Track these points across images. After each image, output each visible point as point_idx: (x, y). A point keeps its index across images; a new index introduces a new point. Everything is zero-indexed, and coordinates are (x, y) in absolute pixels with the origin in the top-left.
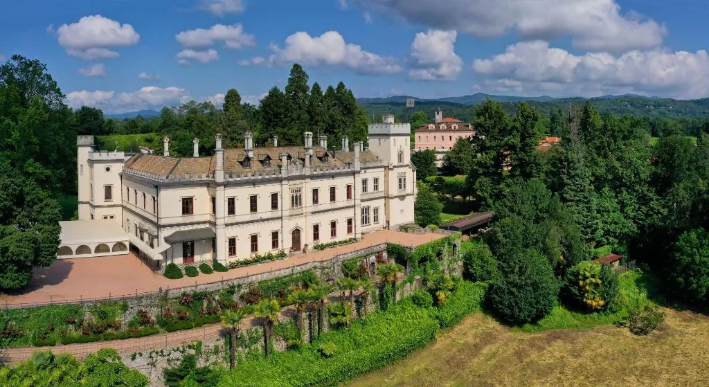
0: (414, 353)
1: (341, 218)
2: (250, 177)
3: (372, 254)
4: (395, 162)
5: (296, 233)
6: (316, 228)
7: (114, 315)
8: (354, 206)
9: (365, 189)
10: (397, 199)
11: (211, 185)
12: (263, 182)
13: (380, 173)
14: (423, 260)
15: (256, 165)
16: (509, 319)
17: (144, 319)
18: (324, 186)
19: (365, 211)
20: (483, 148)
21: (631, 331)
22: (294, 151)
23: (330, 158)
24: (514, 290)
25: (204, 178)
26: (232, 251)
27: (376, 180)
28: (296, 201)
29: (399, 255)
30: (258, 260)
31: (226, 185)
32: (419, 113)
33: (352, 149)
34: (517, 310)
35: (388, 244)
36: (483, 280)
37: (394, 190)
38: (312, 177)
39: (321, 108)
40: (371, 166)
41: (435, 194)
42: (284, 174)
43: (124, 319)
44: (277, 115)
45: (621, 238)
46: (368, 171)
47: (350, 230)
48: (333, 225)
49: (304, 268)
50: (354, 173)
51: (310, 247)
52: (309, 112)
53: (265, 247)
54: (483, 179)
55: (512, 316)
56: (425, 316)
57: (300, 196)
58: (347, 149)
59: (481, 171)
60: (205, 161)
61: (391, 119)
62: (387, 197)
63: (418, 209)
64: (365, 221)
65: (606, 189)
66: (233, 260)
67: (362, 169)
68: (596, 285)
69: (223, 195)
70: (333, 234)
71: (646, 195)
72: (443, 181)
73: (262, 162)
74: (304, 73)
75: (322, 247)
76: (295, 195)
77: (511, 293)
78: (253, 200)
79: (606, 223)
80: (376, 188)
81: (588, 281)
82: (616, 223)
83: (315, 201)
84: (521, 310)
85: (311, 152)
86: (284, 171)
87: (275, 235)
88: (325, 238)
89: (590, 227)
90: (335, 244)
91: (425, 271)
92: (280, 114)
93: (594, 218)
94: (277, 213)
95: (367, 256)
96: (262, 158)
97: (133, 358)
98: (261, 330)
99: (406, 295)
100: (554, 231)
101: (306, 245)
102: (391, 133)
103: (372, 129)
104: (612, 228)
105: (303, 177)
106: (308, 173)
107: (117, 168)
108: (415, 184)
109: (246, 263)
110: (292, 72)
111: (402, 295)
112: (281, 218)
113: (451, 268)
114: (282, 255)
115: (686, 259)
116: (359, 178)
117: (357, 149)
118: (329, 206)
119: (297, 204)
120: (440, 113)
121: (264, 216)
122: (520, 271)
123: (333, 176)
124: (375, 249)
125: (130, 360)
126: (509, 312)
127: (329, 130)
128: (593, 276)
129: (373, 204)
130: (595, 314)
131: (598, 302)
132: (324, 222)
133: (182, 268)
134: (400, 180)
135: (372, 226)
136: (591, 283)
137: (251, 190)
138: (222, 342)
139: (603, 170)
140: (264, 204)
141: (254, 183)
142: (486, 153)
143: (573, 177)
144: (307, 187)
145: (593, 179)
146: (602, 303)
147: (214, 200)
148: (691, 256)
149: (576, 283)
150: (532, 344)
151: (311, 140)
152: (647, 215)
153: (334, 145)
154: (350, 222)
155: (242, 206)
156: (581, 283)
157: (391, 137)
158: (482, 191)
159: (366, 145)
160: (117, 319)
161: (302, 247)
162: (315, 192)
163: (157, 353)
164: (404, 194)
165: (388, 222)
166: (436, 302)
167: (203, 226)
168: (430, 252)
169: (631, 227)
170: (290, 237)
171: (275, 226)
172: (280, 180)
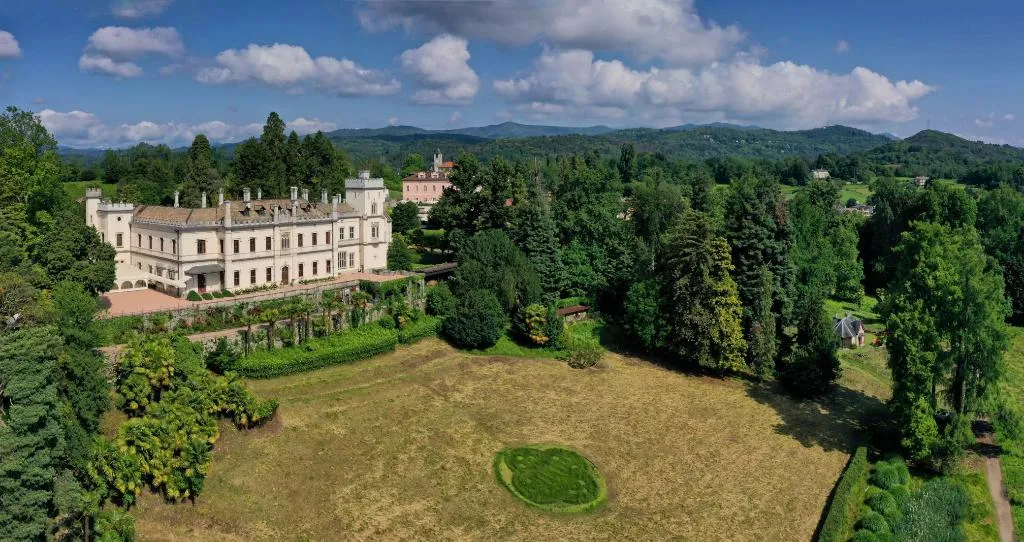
0: (376, 357)
1: (322, 259)
2: (250, 224)
3: (347, 287)
4: (368, 212)
5: (285, 270)
6: (301, 267)
8: (332, 250)
9: (342, 237)
10: (370, 246)
11: (220, 229)
12: (260, 227)
13: (355, 223)
14: (389, 294)
15: (253, 214)
16: (459, 344)
17: (183, 324)
18: (307, 232)
19: (342, 255)
20: (458, 201)
21: (570, 364)
22: (283, 203)
23: (312, 209)
24: (464, 320)
25: (214, 224)
26: (237, 282)
27: (352, 229)
28: (285, 243)
29: (368, 288)
30: (256, 290)
31: (233, 229)
32: (414, 156)
33: (330, 201)
34: (464, 334)
35: (361, 281)
36: (443, 314)
37: (368, 238)
38: (298, 224)
39: (299, 159)
40: (347, 216)
41: (413, 246)
42: (276, 222)
44: (254, 166)
45: (591, 291)
46: (345, 220)
47: (328, 270)
48: (315, 264)
49: (293, 294)
50: (332, 222)
51: (296, 282)
52: (285, 161)
53: (261, 280)
54: (457, 231)
55: (460, 340)
56: (389, 334)
57: (289, 240)
58: (326, 202)
59: (454, 223)
60: (212, 211)
61: (366, 174)
62: (361, 244)
63: (390, 256)
64: (342, 264)
65: (575, 242)
66: (238, 288)
67: (339, 218)
68: (541, 323)
69: (230, 238)
70: (315, 272)
71: (616, 249)
72: (422, 233)
73: (257, 211)
74: (281, 121)
75: (306, 282)
76: (284, 239)
77: (462, 322)
78: (253, 242)
79: (574, 274)
80: (352, 235)
81: (533, 319)
82: (585, 275)
83: (300, 244)
84: (467, 335)
85: (296, 203)
86: (275, 220)
87: (269, 271)
88: (308, 274)
89: (553, 276)
90: (316, 280)
91: (390, 303)
92: (258, 165)
93: (559, 269)
94: (270, 253)
95: (342, 288)
96: (258, 208)
98: (265, 332)
99: (374, 319)
100: (510, 276)
101: (293, 280)
102: (366, 187)
103: (349, 183)
104: (578, 279)
105: (291, 224)
106: (295, 222)
107: (127, 218)
108: (390, 234)
109: (247, 292)
110: (268, 120)
111: (370, 319)
112: (273, 257)
113: (414, 301)
114: (274, 287)
115: (632, 307)
116: (337, 226)
117: (335, 201)
118: (311, 249)
119: (286, 246)
120: (440, 156)
121: (262, 255)
122: (470, 305)
123: (315, 224)
124: (350, 284)
126: (458, 337)
127: (307, 182)
128: (538, 315)
129: (349, 250)
130: (541, 350)
131: (540, 338)
132: (308, 261)
133: (200, 295)
134: (373, 229)
135: (348, 269)
136: (536, 321)
137: (251, 234)
138: (239, 338)
139: (572, 222)
140: (261, 245)
141: (253, 228)
142: (460, 206)
143: (536, 228)
144: (295, 232)
145: (557, 231)
146: (545, 339)
147: (222, 242)
148: (636, 305)
149: (523, 321)
150: (475, 362)
151: (296, 193)
152: (618, 269)
153: (315, 197)
154: (328, 262)
155: (245, 247)
156: (527, 321)
157: (366, 191)
158: (456, 242)
159: (343, 196)
161: (290, 281)
162: (300, 236)
164: (376, 241)
165: (362, 266)
166: (398, 325)
167: (213, 263)
168: (396, 288)
169: (600, 280)
170: (281, 272)
171: (269, 263)
172: (273, 226)
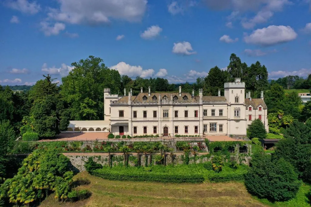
2: (144, 104)
4: (231, 101)
5: (166, 128)
6: (176, 128)
7: (78, 145)
8: (199, 121)
10: (234, 121)
12: (150, 106)
13: (224, 107)
15: (149, 99)
17: (89, 148)
18: (181, 110)
26: (135, 132)
27: (221, 111)
28: (166, 115)
30: (146, 136)
31: (132, 106)
37: (232, 117)
40: (217, 103)
42: (159, 103)
43: (82, 147)
46: (214, 105)
47: (196, 131)
48: (186, 127)
50: (199, 105)
51: (172, 135)
53: (150, 132)
57: (168, 113)
62: (227, 119)
64: (213, 129)
67: (210, 104)
70: (187, 131)
76: (165, 112)
78: (145, 113)
80: (221, 114)
83: (176, 116)
87: (155, 128)
90: (187, 136)
94: (156, 119)
97: (77, 157)
102: (230, 87)
103: (225, 85)
105: (169, 105)
106: (172, 104)
108: (266, 117)
112: (158, 121)
114: (157, 136)
116: (202, 108)
118: (184, 119)
119: (166, 116)
123: (186, 106)
125: (75, 158)
129: (219, 122)
132: (181, 125)
133: (116, 136)
134: (235, 111)
135: (218, 133)
137: (144, 109)
140: (150, 114)
141: (145, 106)
144: (172, 109)
154: (196, 127)
157: (230, 89)
160: (79, 147)
161: (169, 134)
162: (176, 112)
163: (85, 157)
164: (238, 118)
165: (227, 132)
170: (163, 129)
171: (155, 124)
